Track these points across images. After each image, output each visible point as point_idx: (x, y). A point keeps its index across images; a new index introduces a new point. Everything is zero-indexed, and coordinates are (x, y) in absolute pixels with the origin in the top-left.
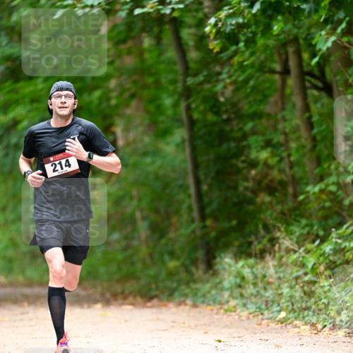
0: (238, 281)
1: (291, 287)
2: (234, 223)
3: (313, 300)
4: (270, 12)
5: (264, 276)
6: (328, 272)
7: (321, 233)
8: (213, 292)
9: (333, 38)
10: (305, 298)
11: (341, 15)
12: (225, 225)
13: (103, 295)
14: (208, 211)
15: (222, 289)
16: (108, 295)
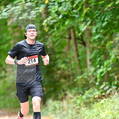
0: (54, 108)
1: (72, 110)
2: (52, 89)
3: (79, 115)
4: (65, 18)
5: (63, 107)
6: (84, 106)
7: (82, 92)
8: (46, 112)
9: (86, 27)
10: (77, 114)
11: (88, 19)
12: (49, 89)
13: (8, 113)
14: (44, 85)
15: (49, 111)
16: (10, 113)
